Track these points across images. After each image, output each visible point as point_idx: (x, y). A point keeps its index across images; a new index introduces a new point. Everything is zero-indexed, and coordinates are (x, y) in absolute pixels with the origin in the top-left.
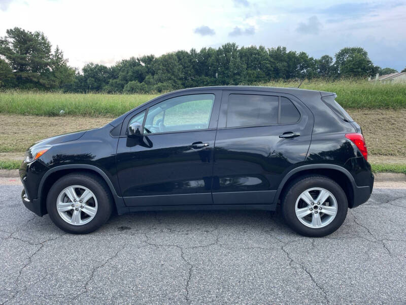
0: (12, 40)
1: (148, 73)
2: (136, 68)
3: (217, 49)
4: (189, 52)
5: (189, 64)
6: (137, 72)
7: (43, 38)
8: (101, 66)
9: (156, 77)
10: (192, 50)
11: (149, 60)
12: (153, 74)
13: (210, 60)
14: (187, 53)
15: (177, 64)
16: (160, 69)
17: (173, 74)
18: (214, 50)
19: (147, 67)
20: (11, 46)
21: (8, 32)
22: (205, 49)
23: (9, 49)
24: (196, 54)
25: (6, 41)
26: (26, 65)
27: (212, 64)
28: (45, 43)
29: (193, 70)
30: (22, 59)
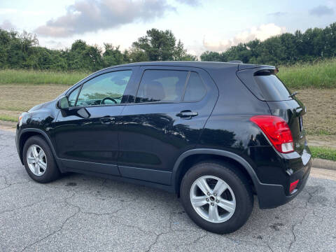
0: (150, 38)
1: (252, 56)
2: (242, 52)
3: (324, 28)
4: (294, 33)
5: (293, 45)
6: (243, 55)
7: (171, 35)
8: (215, 53)
9: (259, 58)
10: (297, 32)
11: (255, 44)
12: (257, 57)
13: (316, 40)
14: (292, 35)
15: (280, 46)
16: (263, 52)
17: (276, 55)
18: (320, 29)
19: (252, 50)
20: (149, 43)
21: (148, 32)
22: (310, 29)
23: (148, 45)
24: (300, 35)
25: (146, 39)
26: (158, 56)
27: (318, 44)
28: (171, 39)
29: (296, 50)
30: (156, 51)
